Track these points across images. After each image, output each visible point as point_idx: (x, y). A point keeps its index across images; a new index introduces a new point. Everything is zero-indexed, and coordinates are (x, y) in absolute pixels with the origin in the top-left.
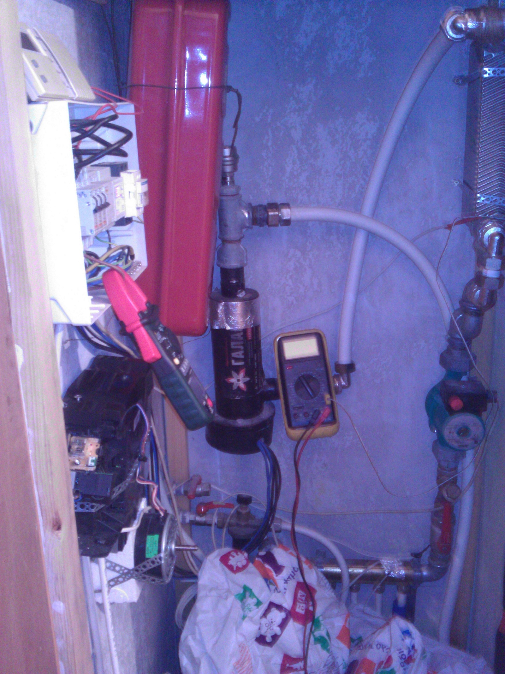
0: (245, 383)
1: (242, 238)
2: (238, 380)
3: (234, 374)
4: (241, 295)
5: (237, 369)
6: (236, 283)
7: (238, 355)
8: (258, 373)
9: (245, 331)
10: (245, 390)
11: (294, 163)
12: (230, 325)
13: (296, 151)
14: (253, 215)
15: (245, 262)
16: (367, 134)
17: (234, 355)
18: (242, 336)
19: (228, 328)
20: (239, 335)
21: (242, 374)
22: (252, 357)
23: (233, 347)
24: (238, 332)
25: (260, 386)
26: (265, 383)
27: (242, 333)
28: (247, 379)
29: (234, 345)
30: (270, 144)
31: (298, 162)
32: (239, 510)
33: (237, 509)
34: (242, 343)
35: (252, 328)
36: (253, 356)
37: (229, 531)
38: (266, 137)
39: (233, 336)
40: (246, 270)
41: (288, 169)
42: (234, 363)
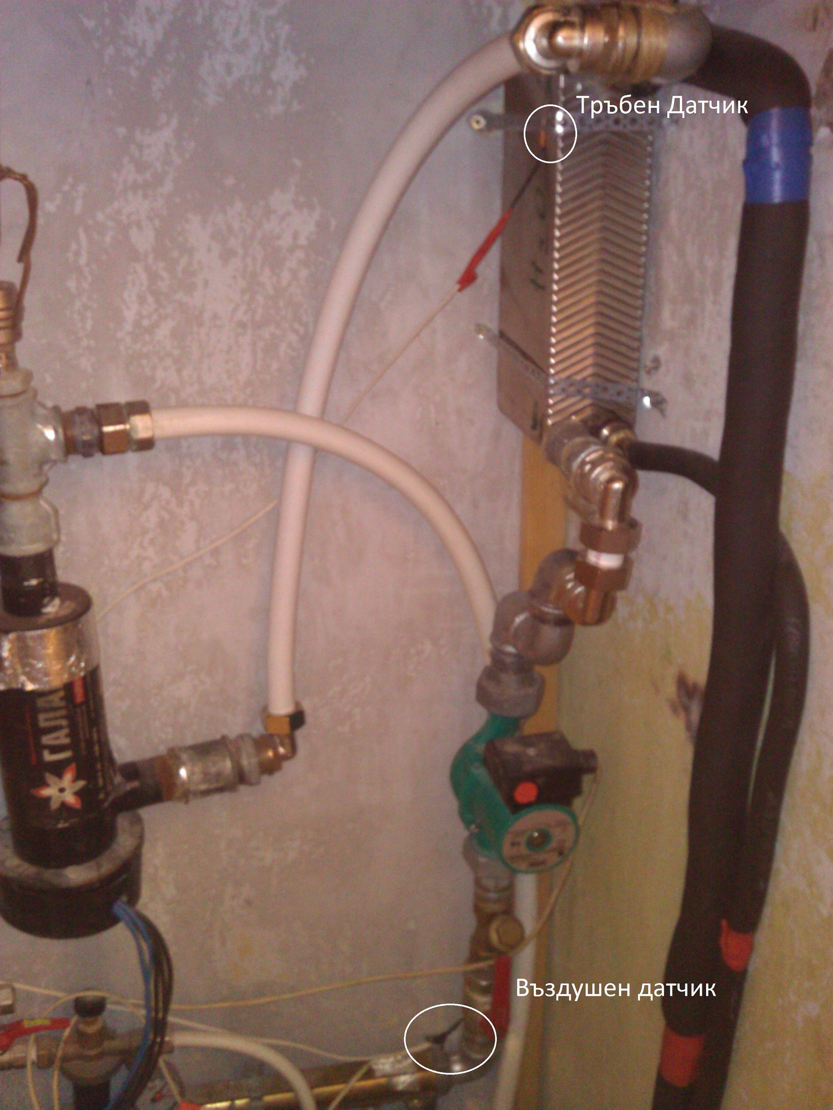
0: (77, 794)
1: (45, 484)
2: (62, 790)
3: (50, 778)
4: (52, 608)
5: (58, 769)
6: (39, 584)
7: (58, 738)
8: (102, 766)
9: (68, 687)
10: (78, 806)
11: (142, 300)
12: (33, 680)
13: (144, 277)
14: (65, 434)
15: (55, 536)
16: (296, 236)
17: (46, 740)
18: (62, 699)
19: (30, 687)
20: (56, 700)
21: (68, 777)
22: (88, 736)
23: (42, 724)
24: (52, 692)
25: (109, 788)
26: (118, 779)
27: (61, 694)
28: (81, 784)
29: (47, 720)
30: (83, 260)
31: (150, 299)
32: (82, 1027)
33: (76, 1026)
34: (63, 712)
35: (84, 679)
36: (91, 733)
37: (64, 1072)
38: (74, 246)
39: (40, 703)
40: (59, 555)
41: (130, 315)
42: (48, 757)
